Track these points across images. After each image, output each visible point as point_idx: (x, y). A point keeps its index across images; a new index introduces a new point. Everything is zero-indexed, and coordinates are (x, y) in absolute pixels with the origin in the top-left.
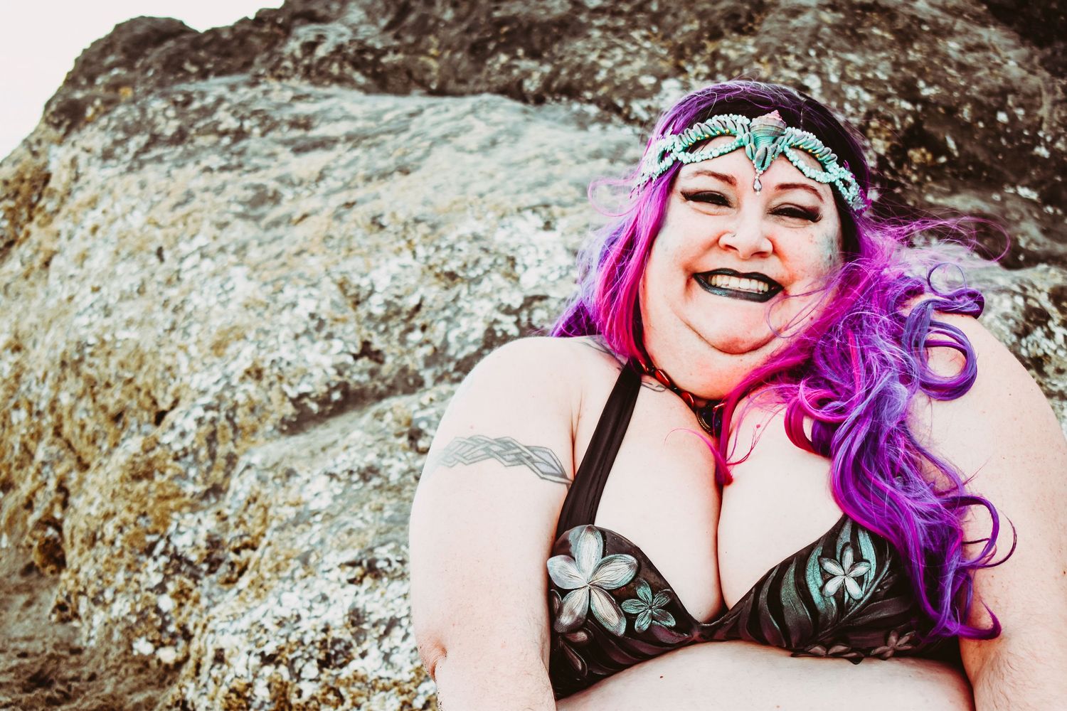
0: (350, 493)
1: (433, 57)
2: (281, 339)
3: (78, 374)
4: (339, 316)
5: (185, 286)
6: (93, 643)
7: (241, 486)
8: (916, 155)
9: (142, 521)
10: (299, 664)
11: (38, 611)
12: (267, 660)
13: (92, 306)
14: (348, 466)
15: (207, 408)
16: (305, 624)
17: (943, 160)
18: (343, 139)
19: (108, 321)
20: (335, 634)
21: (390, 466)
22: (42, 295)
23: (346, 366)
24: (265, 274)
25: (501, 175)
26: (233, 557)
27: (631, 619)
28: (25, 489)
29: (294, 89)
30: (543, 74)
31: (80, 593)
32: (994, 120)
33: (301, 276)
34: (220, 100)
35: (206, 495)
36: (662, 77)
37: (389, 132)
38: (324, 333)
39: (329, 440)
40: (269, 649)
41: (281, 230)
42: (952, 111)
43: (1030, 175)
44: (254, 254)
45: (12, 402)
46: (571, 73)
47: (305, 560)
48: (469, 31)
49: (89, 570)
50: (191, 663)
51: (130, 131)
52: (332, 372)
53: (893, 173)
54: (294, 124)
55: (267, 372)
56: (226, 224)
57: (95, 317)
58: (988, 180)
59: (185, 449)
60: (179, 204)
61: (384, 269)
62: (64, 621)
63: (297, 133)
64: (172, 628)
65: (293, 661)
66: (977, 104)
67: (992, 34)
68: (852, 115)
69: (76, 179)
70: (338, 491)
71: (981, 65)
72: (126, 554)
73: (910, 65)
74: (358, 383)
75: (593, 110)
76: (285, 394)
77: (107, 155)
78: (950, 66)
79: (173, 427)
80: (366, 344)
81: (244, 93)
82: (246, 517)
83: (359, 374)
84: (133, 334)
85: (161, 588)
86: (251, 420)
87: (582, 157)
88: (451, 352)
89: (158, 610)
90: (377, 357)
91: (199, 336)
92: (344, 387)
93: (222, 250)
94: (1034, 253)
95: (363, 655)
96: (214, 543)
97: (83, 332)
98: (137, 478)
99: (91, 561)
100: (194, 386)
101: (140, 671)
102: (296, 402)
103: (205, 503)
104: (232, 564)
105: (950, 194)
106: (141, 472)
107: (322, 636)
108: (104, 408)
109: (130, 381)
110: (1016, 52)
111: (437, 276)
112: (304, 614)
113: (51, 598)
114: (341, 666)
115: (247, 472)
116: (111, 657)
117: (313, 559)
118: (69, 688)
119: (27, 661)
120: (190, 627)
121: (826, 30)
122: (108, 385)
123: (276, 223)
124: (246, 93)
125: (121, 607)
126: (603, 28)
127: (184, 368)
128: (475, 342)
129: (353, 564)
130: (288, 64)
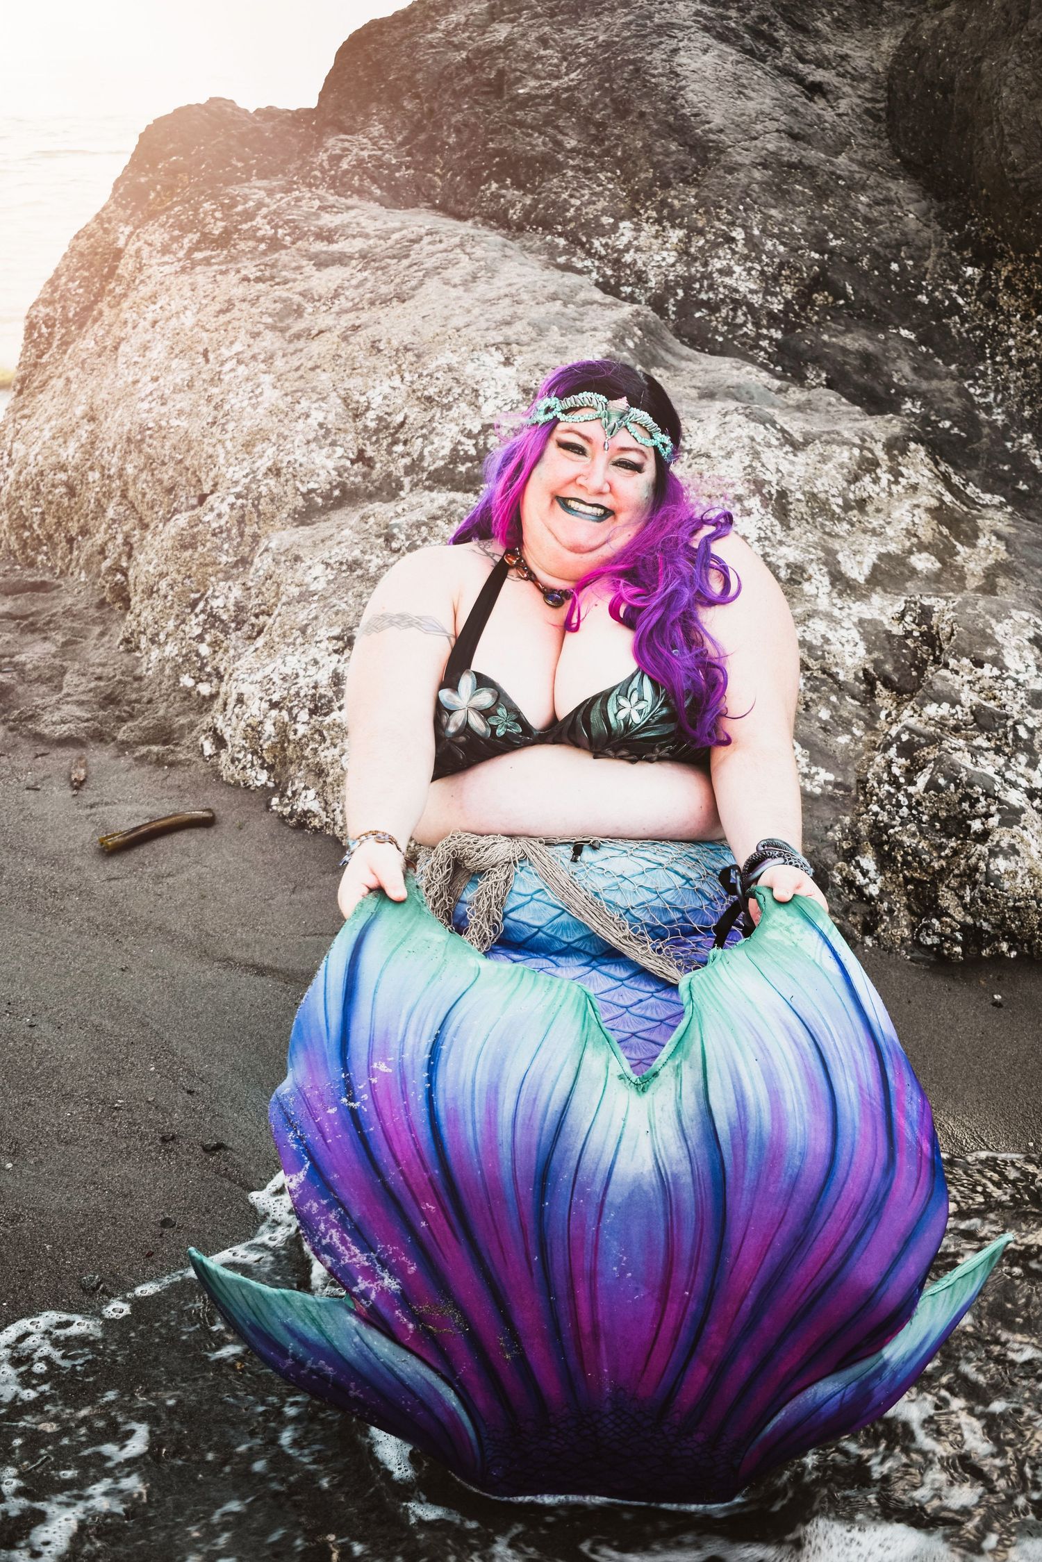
0: (340, 580)
1: (437, 175)
2: (296, 443)
3: (140, 452)
4: (342, 426)
5: (224, 386)
6: (150, 672)
7: (262, 563)
8: (819, 298)
9: (187, 581)
10: (295, 711)
11: (110, 641)
12: (274, 705)
13: (151, 393)
14: (339, 558)
15: (238, 496)
16: (302, 681)
17: (842, 302)
18: (357, 255)
19: (164, 409)
20: (321, 691)
21: (370, 561)
22: (113, 376)
23: (346, 470)
24: (287, 384)
25: (476, 311)
26: (253, 620)
27: (494, 728)
28: (99, 538)
29: (321, 198)
30: (524, 205)
31: (141, 632)
32: (888, 269)
33: (314, 390)
34: (260, 205)
35: (236, 565)
36: (619, 218)
37: (394, 257)
38: (329, 441)
39: (328, 533)
40: (276, 698)
41: (301, 344)
42: (853, 261)
43: (911, 319)
44: (279, 363)
45: (89, 464)
46: (546, 208)
47: (303, 631)
48: (468, 157)
49: (147, 617)
50: (220, 701)
51: (185, 228)
52: (334, 473)
53: (797, 315)
54: (319, 236)
55: (284, 471)
56: (258, 334)
57: (154, 404)
58: (877, 321)
59: (220, 527)
60: (222, 312)
61: (378, 391)
62: (129, 651)
63: (320, 246)
64: (208, 669)
65: (291, 708)
66: (875, 255)
67: (899, 188)
68: (767, 265)
69: (140, 270)
70: (331, 577)
71: (884, 219)
72: (175, 606)
73: (824, 219)
74: (353, 483)
75: (562, 242)
76: (298, 490)
77: (165, 250)
78: (857, 220)
79: (212, 509)
80: (361, 452)
81: (281, 201)
82: (264, 589)
83: (354, 478)
84: (183, 423)
85: (200, 638)
86: (271, 508)
87: (541, 299)
88: (425, 464)
89: (198, 655)
90: (369, 462)
91: (235, 432)
92: (341, 486)
93: (254, 357)
94: (903, 387)
95: (340, 708)
96: (240, 608)
97: (144, 415)
98: (184, 547)
99: (149, 609)
100: (228, 476)
101: (185, 699)
102: (306, 496)
103: (235, 571)
104: (253, 625)
105: (843, 333)
106: (187, 543)
107: (312, 692)
108: (160, 481)
109: (181, 461)
110: (916, 205)
111: (418, 398)
112: (301, 673)
113: (121, 632)
114: (326, 715)
115: (266, 554)
116: (163, 686)
117: (309, 631)
118: (133, 709)
119: (102, 684)
120: (222, 669)
121: (755, 187)
122: (164, 464)
123: (298, 336)
124: (282, 198)
125: (171, 650)
126: (575, 168)
127: (221, 460)
128: (443, 458)
129: (338, 638)
130: (317, 173)
